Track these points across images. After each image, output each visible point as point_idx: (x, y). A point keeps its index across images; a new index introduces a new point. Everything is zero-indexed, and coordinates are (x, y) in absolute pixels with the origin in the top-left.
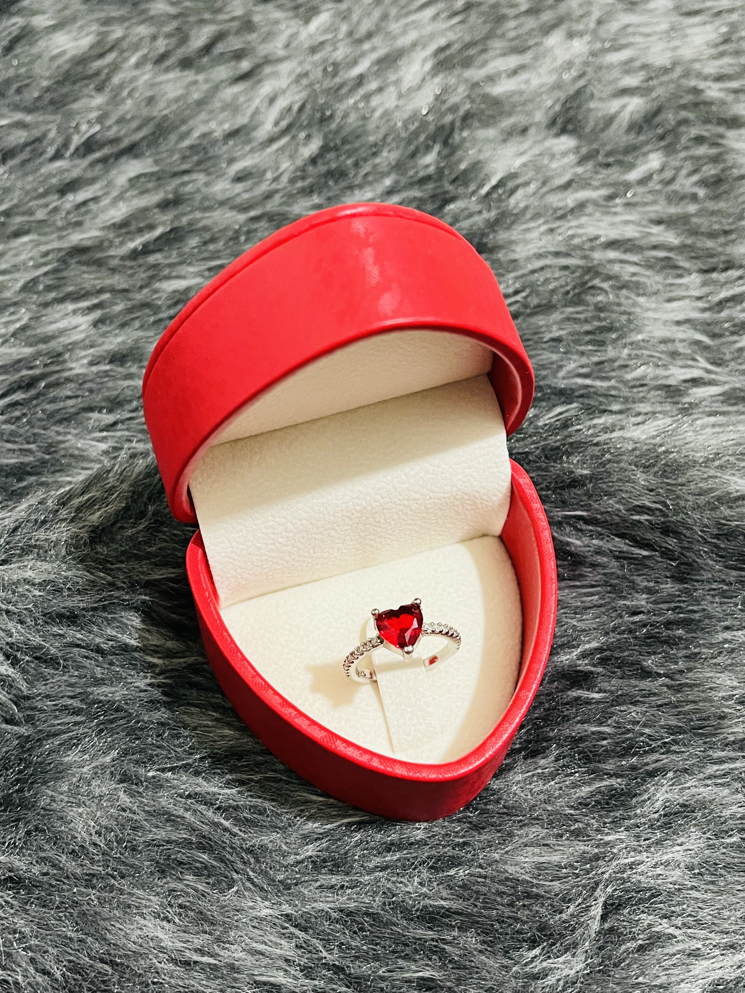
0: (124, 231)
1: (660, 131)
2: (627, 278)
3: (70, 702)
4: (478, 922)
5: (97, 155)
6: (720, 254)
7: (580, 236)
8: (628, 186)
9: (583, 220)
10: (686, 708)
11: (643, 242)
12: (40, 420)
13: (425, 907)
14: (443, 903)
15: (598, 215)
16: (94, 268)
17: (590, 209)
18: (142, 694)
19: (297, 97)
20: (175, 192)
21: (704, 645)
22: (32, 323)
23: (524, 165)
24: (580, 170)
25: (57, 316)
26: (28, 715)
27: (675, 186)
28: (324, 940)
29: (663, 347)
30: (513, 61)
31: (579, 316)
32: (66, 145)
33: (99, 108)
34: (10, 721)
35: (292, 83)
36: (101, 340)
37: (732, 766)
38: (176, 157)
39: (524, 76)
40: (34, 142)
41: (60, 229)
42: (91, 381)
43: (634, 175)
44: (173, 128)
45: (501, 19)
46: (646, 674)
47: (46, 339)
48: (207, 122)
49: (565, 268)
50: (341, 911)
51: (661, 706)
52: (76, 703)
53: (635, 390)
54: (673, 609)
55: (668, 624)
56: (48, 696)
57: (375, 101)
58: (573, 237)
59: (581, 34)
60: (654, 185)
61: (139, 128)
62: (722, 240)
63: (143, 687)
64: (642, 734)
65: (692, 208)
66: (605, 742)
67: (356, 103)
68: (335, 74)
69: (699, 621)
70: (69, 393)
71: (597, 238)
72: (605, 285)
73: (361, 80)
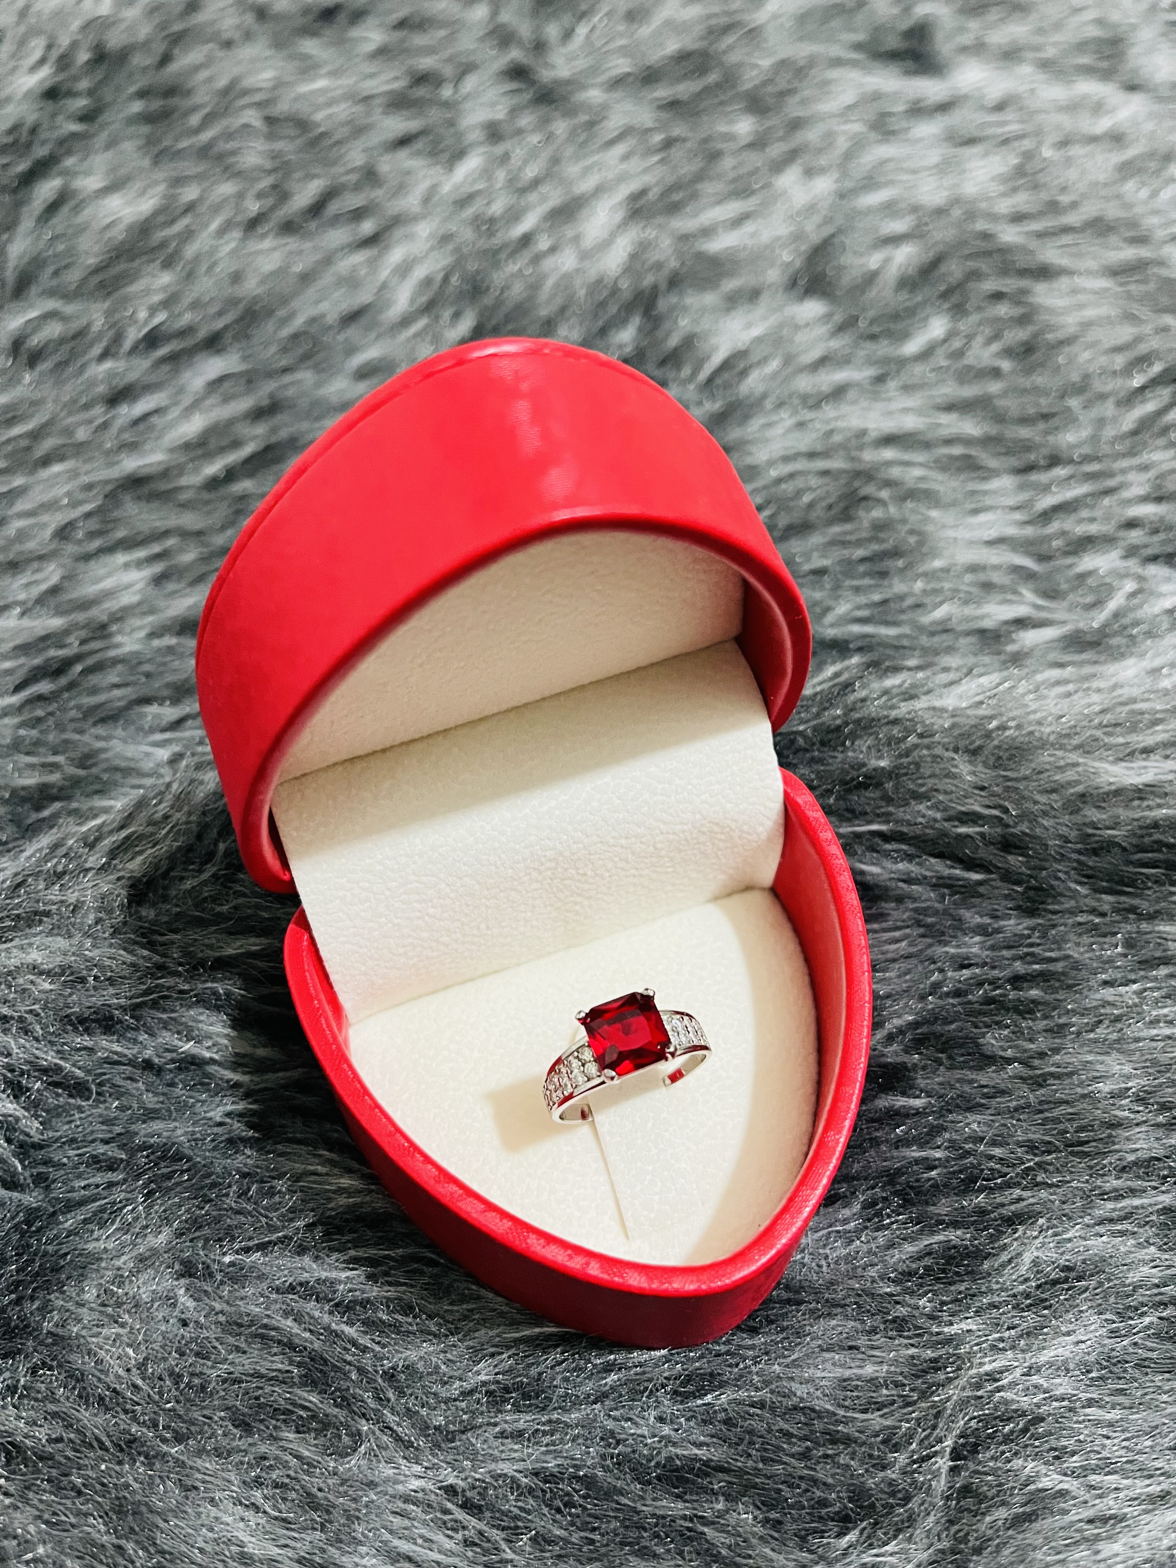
0: (200, 452)
1: (943, 288)
2: (910, 484)
3: (101, 1149)
4: (755, 1486)
5: (163, 351)
6: (1042, 445)
7: (841, 431)
8: (902, 362)
9: (845, 408)
10: (1056, 1113)
11: (930, 436)
12: (72, 720)
13: (669, 1459)
14: (696, 1451)
15: (865, 404)
16: (156, 504)
17: (851, 394)
18: (216, 1130)
19: (439, 266)
20: (271, 396)
21: (1073, 1010)
22: (66, 584)
23: (759, 340)
24: (835, 344)
25: (102, 572)
26: (39, 1174)
27: (970, 359)
28: (509, 1528)
29: (968, 578)
30: (733, 208)
31: (848, 538)
32: (118, 339)
33: (164, 289)
34: (12, 1184)
35: (432, 249)
36: (162, 604)
37: (1137, 1202)
38: (273, 349)
39: (749, 227)
40: (74, 337)
41: (108, 453)
42: (149, 661)
43: (912, 347)
44: (270, 312)
45: (714, 156)
46: (989, 1060)
47: (85, 605)
48: (317, 302)
49: (825, 473)
50: (536, 1474)
51: (1016, 1109)
52: (113, 1151)
53: (936, 639)
54: (1021, 958)
55: (1016, 980)
56: (73, 1141)
57: (548, 264)
58: (831, 432)
59: (822, 171)
60: (940, 359)
61: (220, 314)
62: (1041, 426)
63: (218, 1119)
64: (991, 1158)
65: (994, 387)
66: (933, 1173)
67: (520, 270)
68: (491, 233)
69: (1063, 974)
70: (116, 680)
71: (863, 433)
72: (884, 494)
73: (526, 240)
